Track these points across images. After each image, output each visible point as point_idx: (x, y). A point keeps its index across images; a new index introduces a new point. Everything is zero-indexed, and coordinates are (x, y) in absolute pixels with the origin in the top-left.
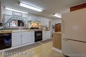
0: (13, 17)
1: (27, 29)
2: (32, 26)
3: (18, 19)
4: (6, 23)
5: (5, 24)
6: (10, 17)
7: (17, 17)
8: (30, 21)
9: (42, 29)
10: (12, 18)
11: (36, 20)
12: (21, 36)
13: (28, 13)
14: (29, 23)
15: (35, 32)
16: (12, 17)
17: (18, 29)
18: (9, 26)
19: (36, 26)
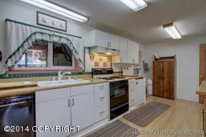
0: (38, 30)
1: (81, 74)
2: (97, 64)
3: (56, 39)
4: (14, 53)
5: (10, 57)
6: (29, 31)
7: (52, 33)
8: (89, 48)
9: (122, 72)
10: (35, 33)
11: (109, 44)
12: (71, 103)
13: (85, 19)
14: (87, 56)
15: (111, 83)
16: (34, 30)
17: (57, 75)
18: (26, 66)
19: (105, 64)
